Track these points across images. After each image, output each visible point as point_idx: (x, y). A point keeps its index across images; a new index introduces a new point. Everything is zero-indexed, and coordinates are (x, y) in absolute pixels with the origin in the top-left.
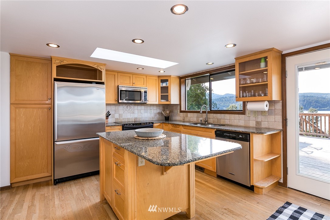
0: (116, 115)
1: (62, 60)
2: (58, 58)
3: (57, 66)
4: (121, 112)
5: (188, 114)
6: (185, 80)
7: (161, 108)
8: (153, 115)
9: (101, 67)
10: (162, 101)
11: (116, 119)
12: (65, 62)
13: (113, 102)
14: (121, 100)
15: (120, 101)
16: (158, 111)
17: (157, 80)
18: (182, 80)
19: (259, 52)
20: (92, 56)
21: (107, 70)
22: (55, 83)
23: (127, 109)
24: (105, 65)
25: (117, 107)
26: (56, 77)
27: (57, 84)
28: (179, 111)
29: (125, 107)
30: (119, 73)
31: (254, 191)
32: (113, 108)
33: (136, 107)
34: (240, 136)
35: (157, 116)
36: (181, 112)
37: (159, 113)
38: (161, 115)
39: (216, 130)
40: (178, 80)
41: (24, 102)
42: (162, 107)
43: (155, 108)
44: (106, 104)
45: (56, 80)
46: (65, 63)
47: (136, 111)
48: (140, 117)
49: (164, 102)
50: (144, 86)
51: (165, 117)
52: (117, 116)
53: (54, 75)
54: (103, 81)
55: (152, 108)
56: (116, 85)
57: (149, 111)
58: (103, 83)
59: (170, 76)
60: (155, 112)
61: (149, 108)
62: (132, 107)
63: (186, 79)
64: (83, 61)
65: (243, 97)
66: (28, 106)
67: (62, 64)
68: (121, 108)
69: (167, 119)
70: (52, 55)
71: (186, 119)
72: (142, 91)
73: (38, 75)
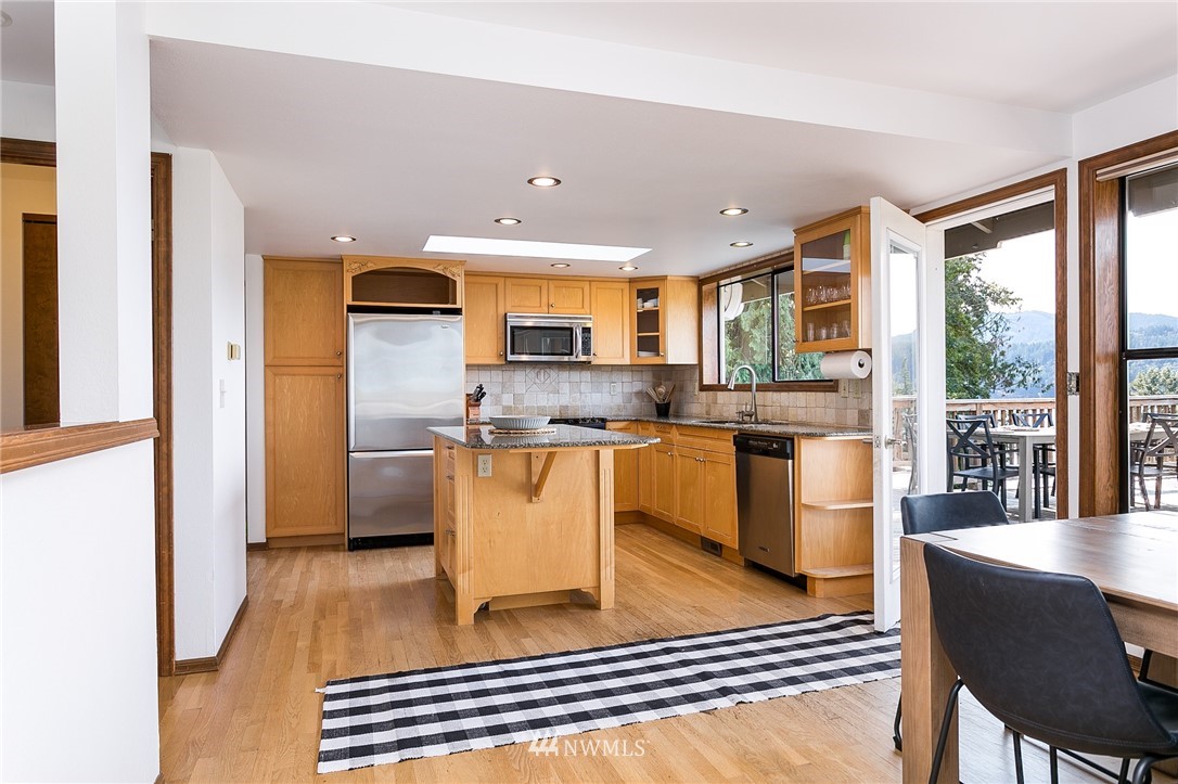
0: (505, 396)
1: (363, 260)
2: (355, 259)
3: (353, 277)
4: (520, 388)
5: (719, 393)
6: (718, 287)
7: (648, 376)
8: (618, 400)
9: (454, 270)
10: (642, 354)
11: (504, 407)
12: (369, 265)
13: (493, 361)
14: (513, 353)
15: (511, 358)
16: (638, 386)
17: (627, 292)
18: (704, 288)
19: (837, 215)
20: (425, 249)
21: (467, 274)
22: (351, 318)
23: (537, 381)
24: (462, 263)
25: (507, 374)
26: (351, 303)
27: (353, 318)
28: (697, 384)
29: (531, 373)
30: (508, 280)
31: (805, 589)
32: (497, 376)
33: (565, 375)
34: (775, 446)
35: (635, 401)
36: (704, 388)
37: (639, 394)
38: (645, 400)
39: (736, 433)
40: (693, 289)
41: (290, 362)
42: (650, 374)
43: (627, 377)
44: (467, 366)
45: (351, 309)
46: (371, 267)
47: (566, 388)
48: (579, 403)
49: (647, 358)
50: (582, 311)
51: (657, 405)
52: (507, 400)
53: (348, 300)
54: (458, 306)
55: (616, 376)
56: (501, 312)
57: (606, 385)
58: (457, 312)
59: (664, 278)
60: (628, 389)
61: (605, 377)
62: (553, 373)
63: (722, 282)
64: (409, 260)
65: (817, 338)
66: (297, 370)
67: (363, 271)
68: (520, 378)
69: (663, 410)
70: (343, 252)
71: (712, 410)
72: (574, 326)
73: (315, 299)
